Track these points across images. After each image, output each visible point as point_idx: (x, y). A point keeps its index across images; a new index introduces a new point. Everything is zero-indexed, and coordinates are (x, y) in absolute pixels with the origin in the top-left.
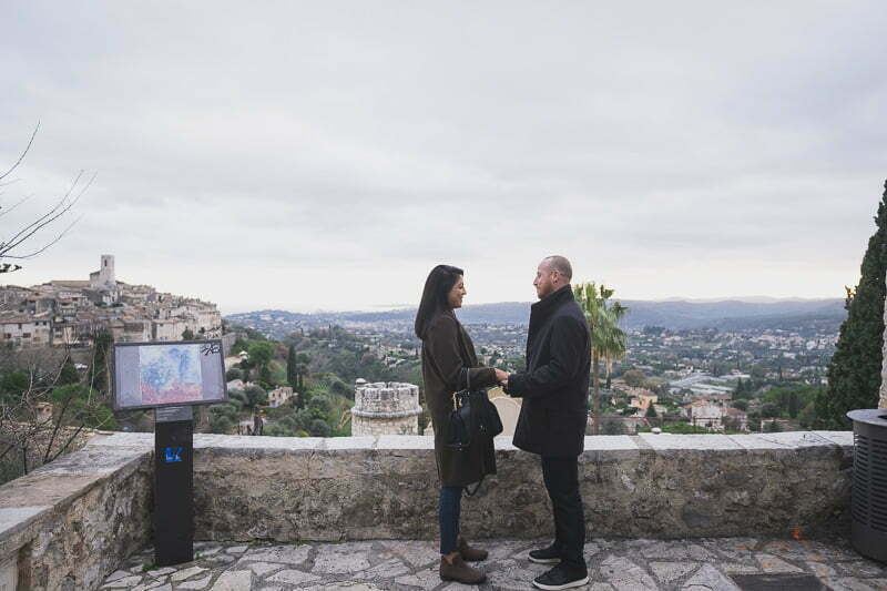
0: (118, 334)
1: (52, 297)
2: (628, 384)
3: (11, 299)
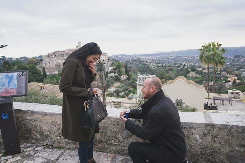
1: (68, 53)
2: (227, 73)
3: (58, 54)
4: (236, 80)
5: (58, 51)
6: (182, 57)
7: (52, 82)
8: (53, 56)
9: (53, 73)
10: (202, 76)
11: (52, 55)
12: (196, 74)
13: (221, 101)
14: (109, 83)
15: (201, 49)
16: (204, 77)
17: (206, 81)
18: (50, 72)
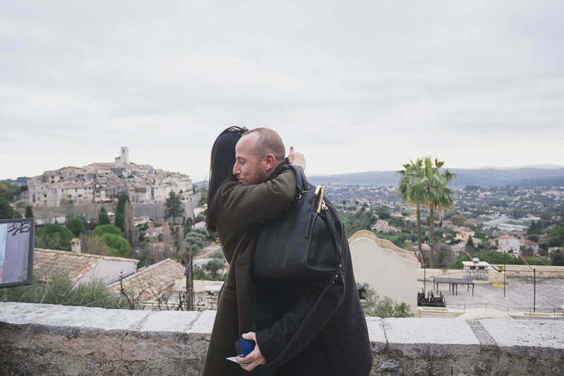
0: (132, 194)
1: (94, 173)
2: (454, 224)
3: (70, 174)
4: (473, 239)
5: (69, 167)
6: (358, 186)
7: (50, 244)
8: (57, 179)
9: (54, 222)
10: (404, 229)
11: (53, 177)
12: (390, 224)
13: (451, 287)
14: (195, 245)
15: (403, 172)
16: (407, 232)
17: (410, 241)
18: (44, 217)
